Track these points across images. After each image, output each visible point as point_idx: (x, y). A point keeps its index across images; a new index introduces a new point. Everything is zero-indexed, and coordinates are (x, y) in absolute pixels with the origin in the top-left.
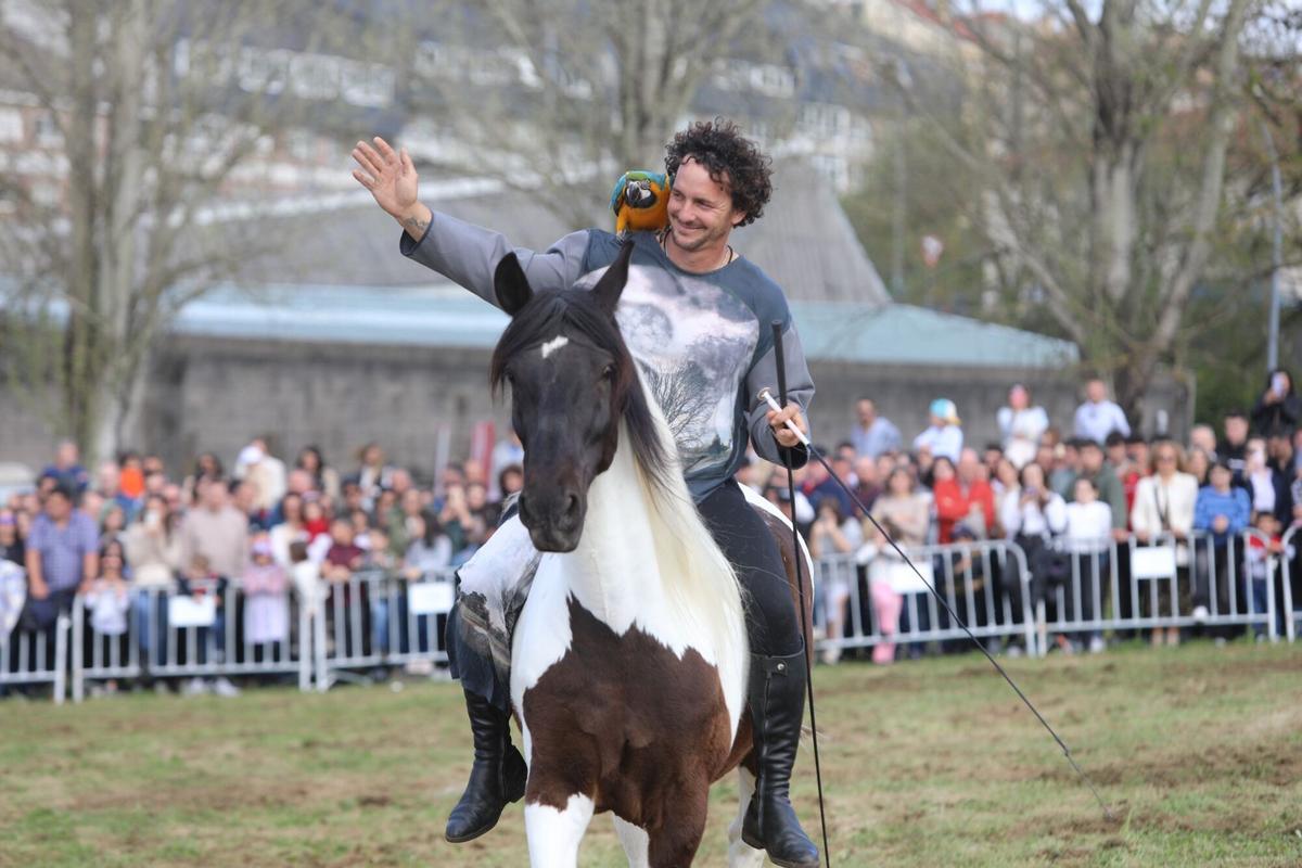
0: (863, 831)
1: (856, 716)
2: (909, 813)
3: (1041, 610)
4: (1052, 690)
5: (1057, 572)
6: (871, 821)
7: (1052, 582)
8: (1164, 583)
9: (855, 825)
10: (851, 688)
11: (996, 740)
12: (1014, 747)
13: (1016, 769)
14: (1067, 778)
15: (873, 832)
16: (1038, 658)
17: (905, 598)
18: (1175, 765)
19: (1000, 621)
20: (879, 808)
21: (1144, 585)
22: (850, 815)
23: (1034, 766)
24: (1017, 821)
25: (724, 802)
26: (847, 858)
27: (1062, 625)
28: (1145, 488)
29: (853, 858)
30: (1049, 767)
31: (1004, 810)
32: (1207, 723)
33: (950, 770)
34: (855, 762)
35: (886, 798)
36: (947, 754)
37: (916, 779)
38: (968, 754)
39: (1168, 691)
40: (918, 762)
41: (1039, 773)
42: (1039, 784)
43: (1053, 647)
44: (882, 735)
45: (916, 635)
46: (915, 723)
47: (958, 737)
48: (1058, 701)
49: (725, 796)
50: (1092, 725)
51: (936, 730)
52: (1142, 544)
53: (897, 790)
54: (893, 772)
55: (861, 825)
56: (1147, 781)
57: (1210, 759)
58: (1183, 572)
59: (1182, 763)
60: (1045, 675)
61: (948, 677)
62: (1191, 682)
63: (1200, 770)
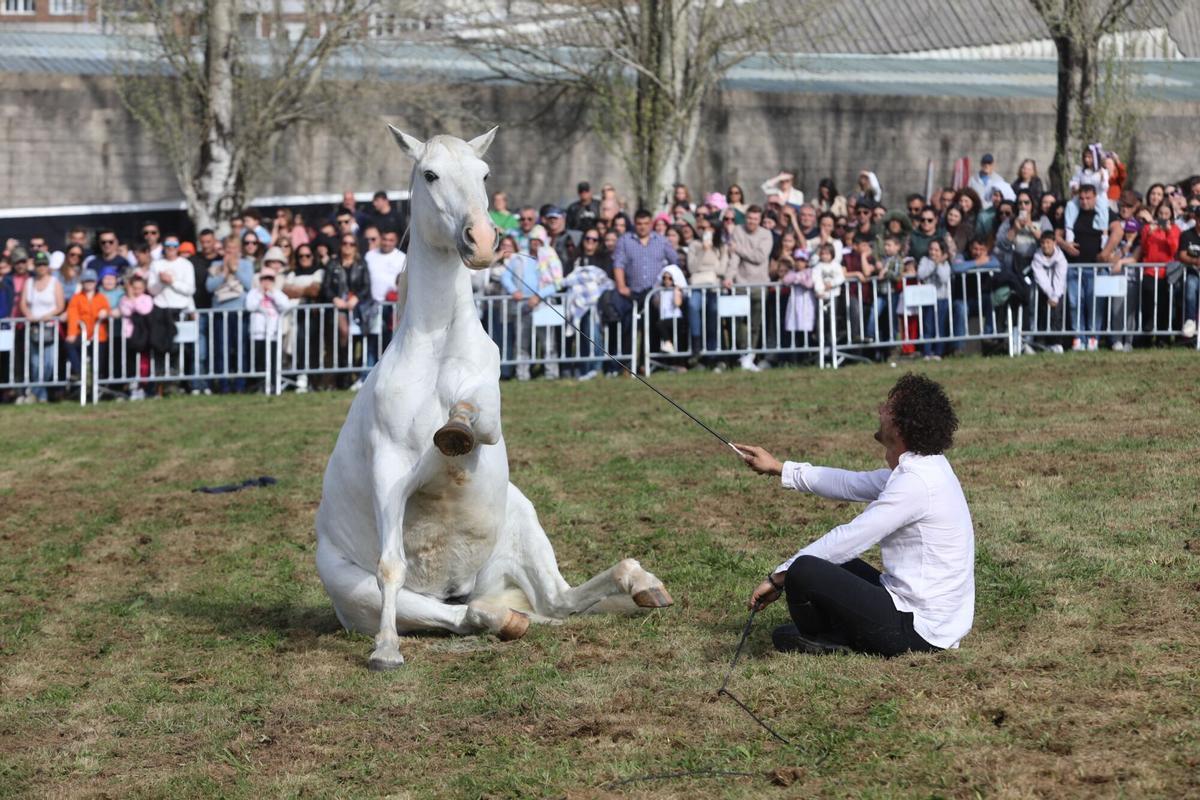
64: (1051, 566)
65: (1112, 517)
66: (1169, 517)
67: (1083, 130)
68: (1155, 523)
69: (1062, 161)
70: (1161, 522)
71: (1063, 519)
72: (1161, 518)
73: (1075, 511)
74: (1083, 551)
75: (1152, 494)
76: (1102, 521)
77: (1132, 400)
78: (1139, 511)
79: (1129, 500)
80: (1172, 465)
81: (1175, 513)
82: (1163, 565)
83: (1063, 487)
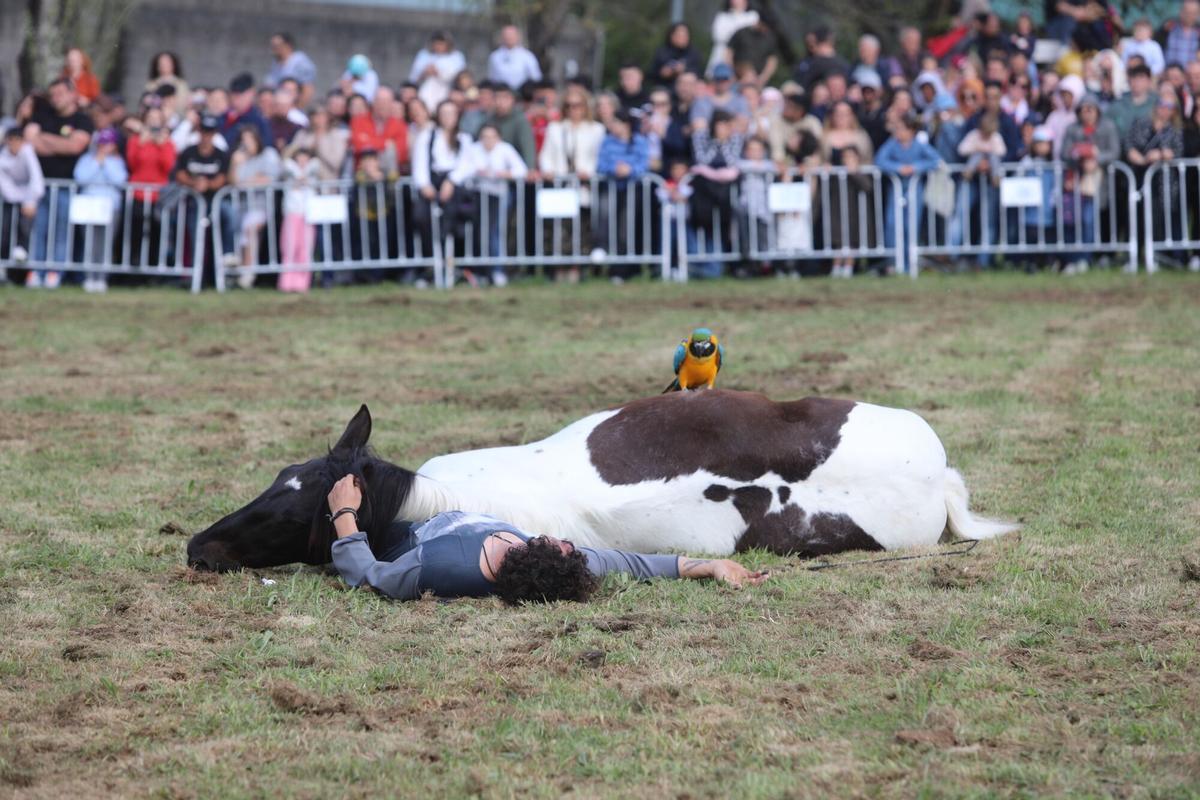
0: (271, 445)
1: (268, 338)
2: (316, 429)
3: (450, 245)
4: (457, 320)
5: (465, 208)
6: (279, 436)
7: (461, 218)
8: (567, 223)
9: (264, 439)
10: (264, 312)
11: (402, 364)
12: (419, 371)
13: (420, 392)
14: (468, 401)
15: (280, 446)
16: (445, 291)
17: (319, 228)
18: (570, 392)
19: (410, 254)
20: (287, 424)
21: (549, 223)
22: (260, 429)
23: (437, 389)
24: (419, 439)
25: (136, 414)
26: (255, 470)
27: (469, 260)
28: (555, 132)
29: (260, 469)
30: (451, 391)
31: (407, 429)
32: (601, 355)
33: (356, 391)
34: (265, 381)
35: (296, 416)
36: (355, 376)
37: (323, 398)
38: (376, 377)
39: (567, 324)
40: (326, 382)
41: (440, 397)
42: (440, 407)
43: (461, 280)
44: (293, 356)
45: (329, 264)
46: (325, 347)
47: (366, 361)
48: (462, 331)
49: (136, 409)
50: (494, 353)
51: (345, 353)
52: (548, 184)
53: (304, 408)
54: (301, 391)
55: (269, 440)
56: (543, 406)
57: (602, 387)
58: (585, 212)
59: (576, 390)
60: (452, 305)
61: (358, 305)
62: (587, 317)
63: (592, 398)
64: (12, 552)
65: (88, 493)
66: (158, 495)
67: (61, 15)
68: (141, 502)
69: (34, 51)
70: (149, 501)
71: (29, 494)
72: (150, 496)
73: (43, 485)
74: (52, 534)
75: (139, 466)
76: (77, 498)
77: (115, 350)
78: (122, 487)
79: (111, 472)
80: (163, 431)
81: (166, 490)
82: (151, 554)
83: (28, 454)
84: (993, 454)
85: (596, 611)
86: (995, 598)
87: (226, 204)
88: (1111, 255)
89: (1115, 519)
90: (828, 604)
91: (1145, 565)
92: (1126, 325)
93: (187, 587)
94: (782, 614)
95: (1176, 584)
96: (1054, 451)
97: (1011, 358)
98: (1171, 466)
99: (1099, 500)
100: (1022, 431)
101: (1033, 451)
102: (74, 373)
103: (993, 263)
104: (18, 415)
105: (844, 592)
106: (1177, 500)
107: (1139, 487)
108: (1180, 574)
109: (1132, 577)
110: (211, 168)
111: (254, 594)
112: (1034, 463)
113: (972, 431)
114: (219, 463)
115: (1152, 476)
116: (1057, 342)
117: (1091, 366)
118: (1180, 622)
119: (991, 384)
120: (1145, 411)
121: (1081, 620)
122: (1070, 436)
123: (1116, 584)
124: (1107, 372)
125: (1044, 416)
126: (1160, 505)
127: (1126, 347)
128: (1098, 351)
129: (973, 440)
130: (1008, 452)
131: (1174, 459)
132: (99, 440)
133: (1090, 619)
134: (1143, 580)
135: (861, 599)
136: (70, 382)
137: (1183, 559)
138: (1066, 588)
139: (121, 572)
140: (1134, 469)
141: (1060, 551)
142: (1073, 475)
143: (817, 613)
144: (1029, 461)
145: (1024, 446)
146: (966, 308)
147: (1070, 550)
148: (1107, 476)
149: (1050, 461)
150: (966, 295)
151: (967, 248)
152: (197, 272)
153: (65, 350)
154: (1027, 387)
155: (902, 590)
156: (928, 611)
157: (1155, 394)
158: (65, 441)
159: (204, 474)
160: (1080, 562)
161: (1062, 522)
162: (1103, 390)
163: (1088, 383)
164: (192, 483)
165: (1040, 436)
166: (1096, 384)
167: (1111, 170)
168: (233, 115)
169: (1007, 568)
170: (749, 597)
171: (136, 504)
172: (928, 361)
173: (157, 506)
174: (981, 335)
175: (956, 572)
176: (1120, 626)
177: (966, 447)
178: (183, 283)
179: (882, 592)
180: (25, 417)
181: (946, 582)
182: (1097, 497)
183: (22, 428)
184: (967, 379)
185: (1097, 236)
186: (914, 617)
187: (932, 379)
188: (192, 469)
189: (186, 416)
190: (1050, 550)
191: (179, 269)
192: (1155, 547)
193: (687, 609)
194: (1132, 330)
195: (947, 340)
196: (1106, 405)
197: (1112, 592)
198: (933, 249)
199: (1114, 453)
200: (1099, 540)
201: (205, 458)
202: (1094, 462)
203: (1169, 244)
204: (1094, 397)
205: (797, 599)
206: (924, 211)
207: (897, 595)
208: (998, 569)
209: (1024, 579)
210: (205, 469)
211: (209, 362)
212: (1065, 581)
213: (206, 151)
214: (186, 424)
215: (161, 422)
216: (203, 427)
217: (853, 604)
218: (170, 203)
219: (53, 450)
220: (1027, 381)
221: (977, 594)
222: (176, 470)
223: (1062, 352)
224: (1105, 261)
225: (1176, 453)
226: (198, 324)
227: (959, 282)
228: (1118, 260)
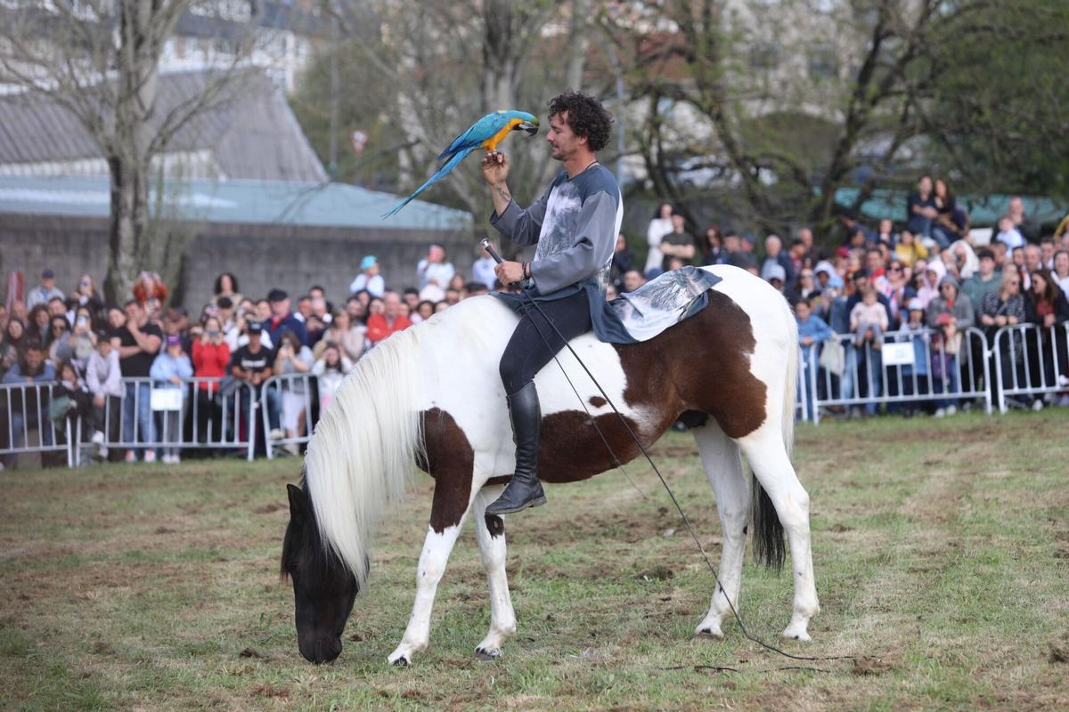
18: (553, 529)
25: (213, 562)
32: (576, 498)
38: (398, 523)
49: (213, 557)
56: (532, 541)
57: (579, 524)
59: (558, 527)
63: (572, 532)
64: (126, 677)
65: (181, 627)
66: (236, 626)
67: (136, 247)
68: (223, 632)
69: (115, 276)
70: (230, 631)
71: (135, 630)
72: (230, 627)
73: (145, 621)
74: (156, 661)
75: (219, 603)
76: (173, 632)
77: (193, 511)
78: (207, 620)
79: (197, 608)
80: (236, 575)
81: (242, 622)
82: (234, 674)
83: (131, 597)
84: (892, 566)
85: (589, 705)
86: (904, 682)
87: (272, 390)
88: (972, 400)
89: (993, 614)
90: (772, 692)
91: (1020, 650)
92: (987, 456)
93: (265, 700)
94: (737, 701)
95: (1045, 665)
96: (941, 561)
97: (899, 488)
98: (1033, 569)
99: (979, 600)
100: (914, 546)
101: (924, 562)
102: (162, 531)
103: (879, 410)
104: (121, 567)
105: (785, 682)
106: (1040, 597)
107: (1010, 588)
108: (1048, 657)
109: (1010, 661)
110: (260, 363)
111: (318, 703)
112: (926, 571)
113: (875, 548)
114: (282, 598)
115: (1019, 578)
116: (935, 473)
117: (963, 492)
118: (1052, 696)
119: (886, 509)
120: (1009, 525)
121: (974, 697)
122: (953, 548)
123: (998, 667)
124: (977, 496)
125: (931, 533)
126: (1028, 602)
127: (989, 475)
128: (967, 479)
129: (876, 555)
130: (904, 563)
131: (1035, 564)
132: (186, 584)
133: (980, 696)
134: (1019, 663)
135: (798, 686)
136: (159, 538)
137: (1050, 645)
138: (959, 671)
139: (212, 689)
140: (1005, 573)
141: (952, 642)
142: (957, 580)
143: (765, 700)
144: (921, 570)
145: (916, 558)
146: (860, 448)
147: (960, 641)
148: (984, 579)
149: (938, 569)
150: (859, 437)
151: (857, 400)
152: (251, 445)
153: (153, 513)
154: (914, 510)
155: (829, 678)
156: (853, 694)
157: (1016, 512)
158: (159, 586)
159: (270, 608)
160: (969, 650)
161: (951, 619)
162: (974, 511)
163: (962, 505)
164: (263, 614)
165: (928, 549)
166: (969, 506)
167: (968, 334)
168: (276, 319)
169: (911, 657)
170: (709, 689)
171: (219, 634)
172: (834, 492)
173: (235, 636)
174: (874, 469)
175: (871, 662)
176: (1004, 700)
177: (870, 561)
178: (240, 454)
179: (814, 681)
180: (127, 568)
181: (864, 670)
182: (978, 597)
183: (125, 577)
184: (866, 505)
185: (960, 387)
186: (841, 700)
187: (838, 507)
188: (261, 603)
189: (253, 561)
190: (944, 641)
191: (237, 443)
192: (1026, 635)
193: (661, 700)
194: (993, 461)
195: (847, 474)
196: (978, 522)
197: (996, 673)
198: (830, 402)
199: (988, 562)
200: (982, 631)
201: (271, 594)
202: (973, 568)
203: (1016, 390)
204: (968, 517)
205: (748, 689)
206: (821, 372)
207: (825, 682)
208: (904, 658)
209: (926, 665)
210: (271, 603)
211: (266, 517)
212: (958, 665)
213: (255, 350)
214: (253, 568)
215: (234, 567)
216: (267, 569)
217: (792, 691)
218: (228, 392)
219: (151, 593)
220: (914, 505)
221: (889, 679)
222: (249, 606)
223: (939, 480)
224: (967, 405)
225: (1037, 559)
226: (255, 487)
227: (852, 427)
228: (977, 404)
